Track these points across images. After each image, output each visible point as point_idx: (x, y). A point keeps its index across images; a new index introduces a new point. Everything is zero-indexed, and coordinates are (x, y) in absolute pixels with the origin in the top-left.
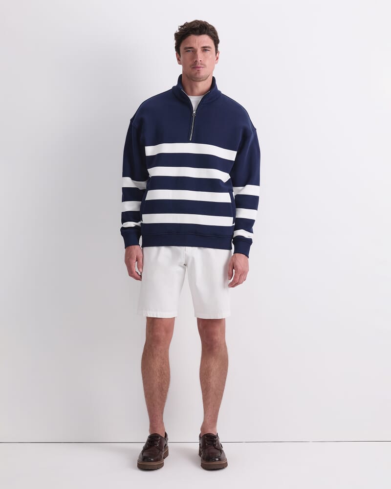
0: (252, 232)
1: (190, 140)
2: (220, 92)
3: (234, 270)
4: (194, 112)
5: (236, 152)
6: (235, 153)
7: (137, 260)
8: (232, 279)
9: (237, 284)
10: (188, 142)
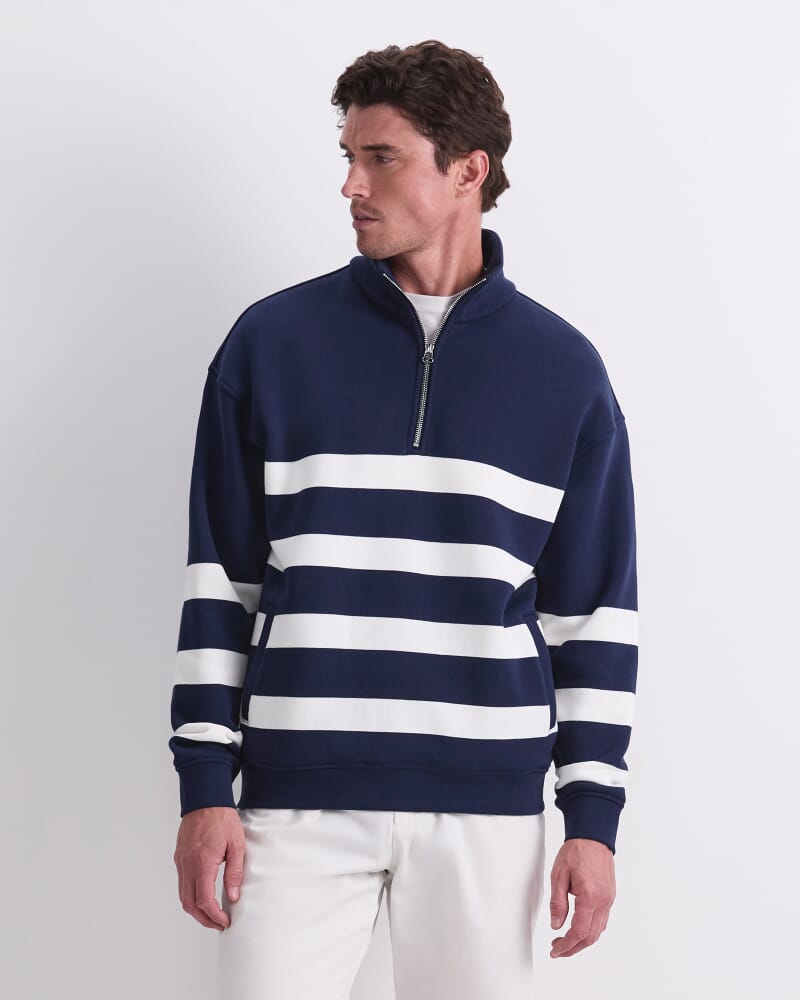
0: (624, 767)
1: (416, 445)
2: (510, 286)
3: (572, 898)
4: (430, 350)
5: (561, 493)
6: (558, 495)
7: (225, 858)
8: (567, 925)
9: (584, 943)
10: (411, 451)
